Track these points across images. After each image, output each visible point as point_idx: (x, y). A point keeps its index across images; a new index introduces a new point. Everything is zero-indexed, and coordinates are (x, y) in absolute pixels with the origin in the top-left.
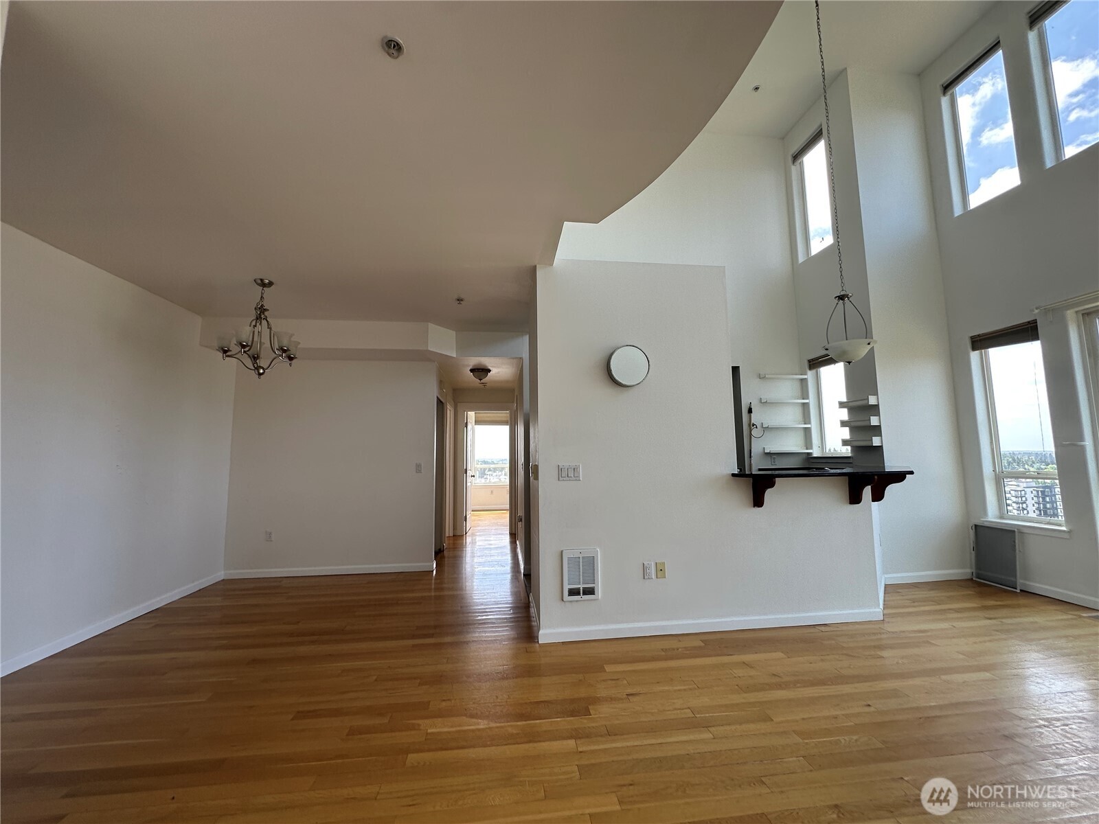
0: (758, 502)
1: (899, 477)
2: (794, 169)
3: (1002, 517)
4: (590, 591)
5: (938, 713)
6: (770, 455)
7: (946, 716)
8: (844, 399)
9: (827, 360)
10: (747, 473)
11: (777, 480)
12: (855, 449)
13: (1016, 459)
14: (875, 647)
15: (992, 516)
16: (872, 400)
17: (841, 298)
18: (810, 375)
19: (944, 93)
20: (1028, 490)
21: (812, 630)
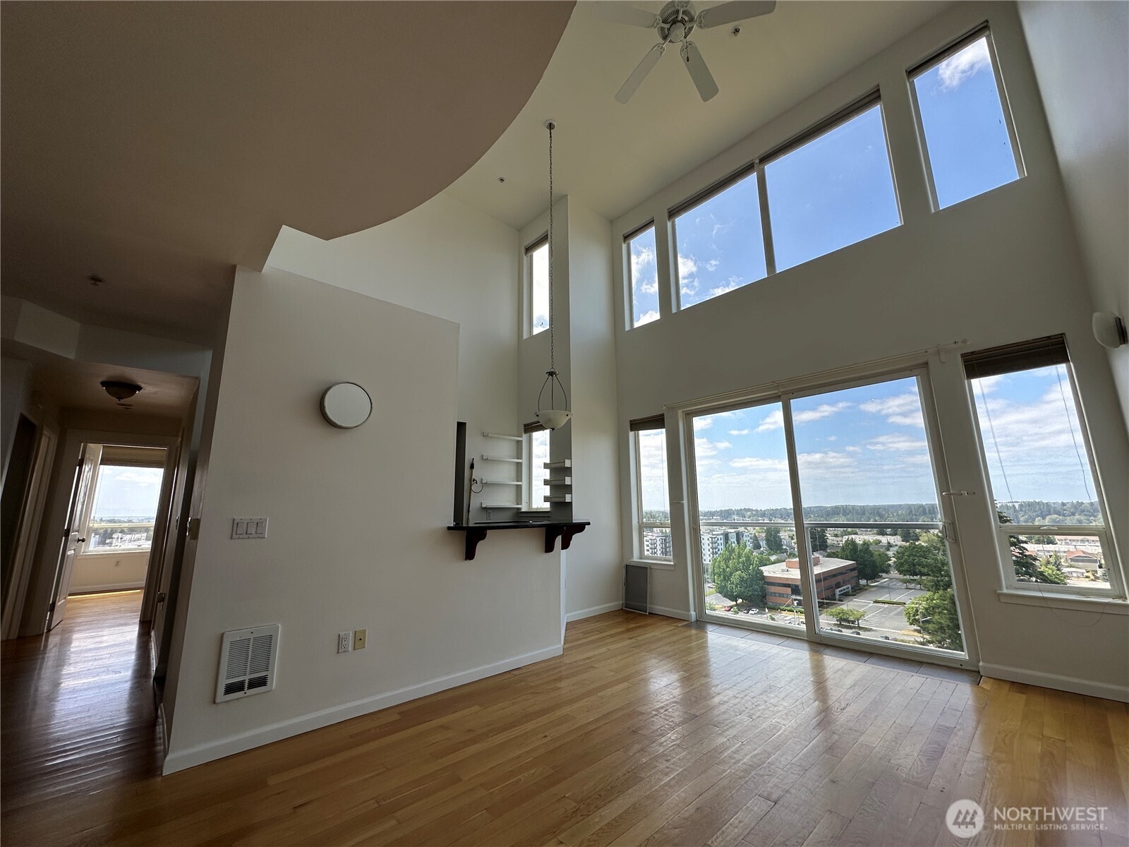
0: (470, 555)
1: (580, 527)
2: (525, 259)
3: (641, 558)
4: (261, 682)
5: (594, 727)
6: (486, 510)
7: (600, 727)
8: (548, 461)
9: (539, 427)
10: (464, 525)
11: (489, 532)
12: (553, 504)
13: (651, 515)
14: (555, 680)
15: (636, 558)
16: (567, 464)
17: (551, 374)
18: (524, 438)
19: (624, 241)
20: (658, 539)
21: (507, 676)
